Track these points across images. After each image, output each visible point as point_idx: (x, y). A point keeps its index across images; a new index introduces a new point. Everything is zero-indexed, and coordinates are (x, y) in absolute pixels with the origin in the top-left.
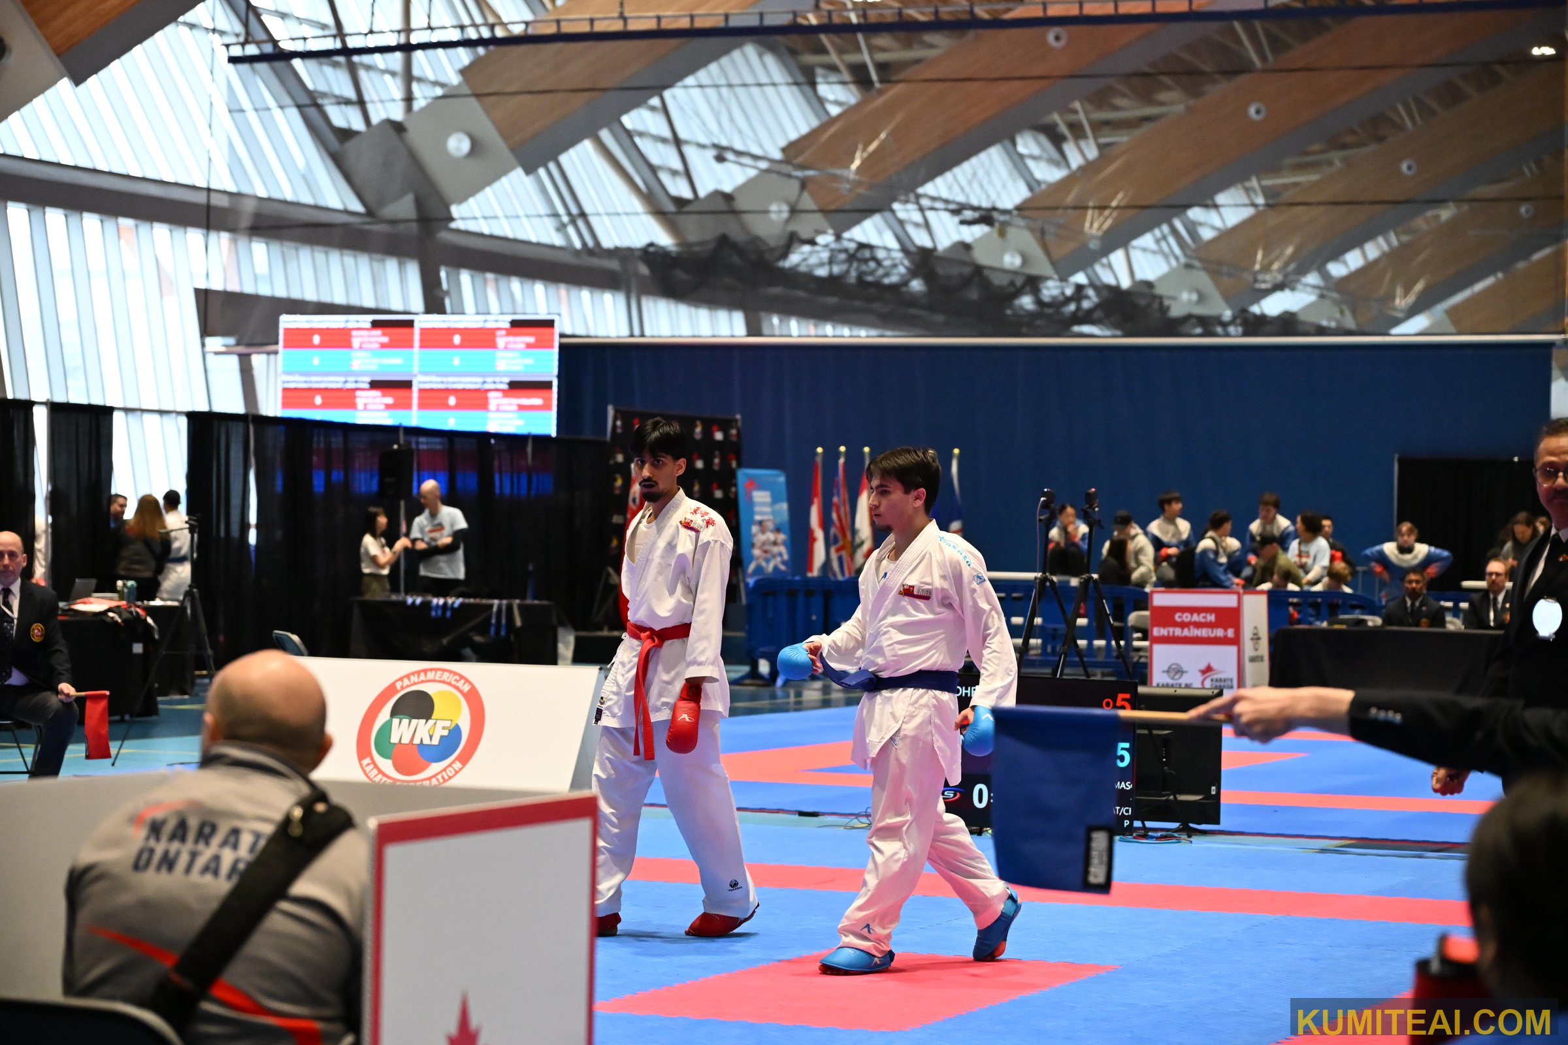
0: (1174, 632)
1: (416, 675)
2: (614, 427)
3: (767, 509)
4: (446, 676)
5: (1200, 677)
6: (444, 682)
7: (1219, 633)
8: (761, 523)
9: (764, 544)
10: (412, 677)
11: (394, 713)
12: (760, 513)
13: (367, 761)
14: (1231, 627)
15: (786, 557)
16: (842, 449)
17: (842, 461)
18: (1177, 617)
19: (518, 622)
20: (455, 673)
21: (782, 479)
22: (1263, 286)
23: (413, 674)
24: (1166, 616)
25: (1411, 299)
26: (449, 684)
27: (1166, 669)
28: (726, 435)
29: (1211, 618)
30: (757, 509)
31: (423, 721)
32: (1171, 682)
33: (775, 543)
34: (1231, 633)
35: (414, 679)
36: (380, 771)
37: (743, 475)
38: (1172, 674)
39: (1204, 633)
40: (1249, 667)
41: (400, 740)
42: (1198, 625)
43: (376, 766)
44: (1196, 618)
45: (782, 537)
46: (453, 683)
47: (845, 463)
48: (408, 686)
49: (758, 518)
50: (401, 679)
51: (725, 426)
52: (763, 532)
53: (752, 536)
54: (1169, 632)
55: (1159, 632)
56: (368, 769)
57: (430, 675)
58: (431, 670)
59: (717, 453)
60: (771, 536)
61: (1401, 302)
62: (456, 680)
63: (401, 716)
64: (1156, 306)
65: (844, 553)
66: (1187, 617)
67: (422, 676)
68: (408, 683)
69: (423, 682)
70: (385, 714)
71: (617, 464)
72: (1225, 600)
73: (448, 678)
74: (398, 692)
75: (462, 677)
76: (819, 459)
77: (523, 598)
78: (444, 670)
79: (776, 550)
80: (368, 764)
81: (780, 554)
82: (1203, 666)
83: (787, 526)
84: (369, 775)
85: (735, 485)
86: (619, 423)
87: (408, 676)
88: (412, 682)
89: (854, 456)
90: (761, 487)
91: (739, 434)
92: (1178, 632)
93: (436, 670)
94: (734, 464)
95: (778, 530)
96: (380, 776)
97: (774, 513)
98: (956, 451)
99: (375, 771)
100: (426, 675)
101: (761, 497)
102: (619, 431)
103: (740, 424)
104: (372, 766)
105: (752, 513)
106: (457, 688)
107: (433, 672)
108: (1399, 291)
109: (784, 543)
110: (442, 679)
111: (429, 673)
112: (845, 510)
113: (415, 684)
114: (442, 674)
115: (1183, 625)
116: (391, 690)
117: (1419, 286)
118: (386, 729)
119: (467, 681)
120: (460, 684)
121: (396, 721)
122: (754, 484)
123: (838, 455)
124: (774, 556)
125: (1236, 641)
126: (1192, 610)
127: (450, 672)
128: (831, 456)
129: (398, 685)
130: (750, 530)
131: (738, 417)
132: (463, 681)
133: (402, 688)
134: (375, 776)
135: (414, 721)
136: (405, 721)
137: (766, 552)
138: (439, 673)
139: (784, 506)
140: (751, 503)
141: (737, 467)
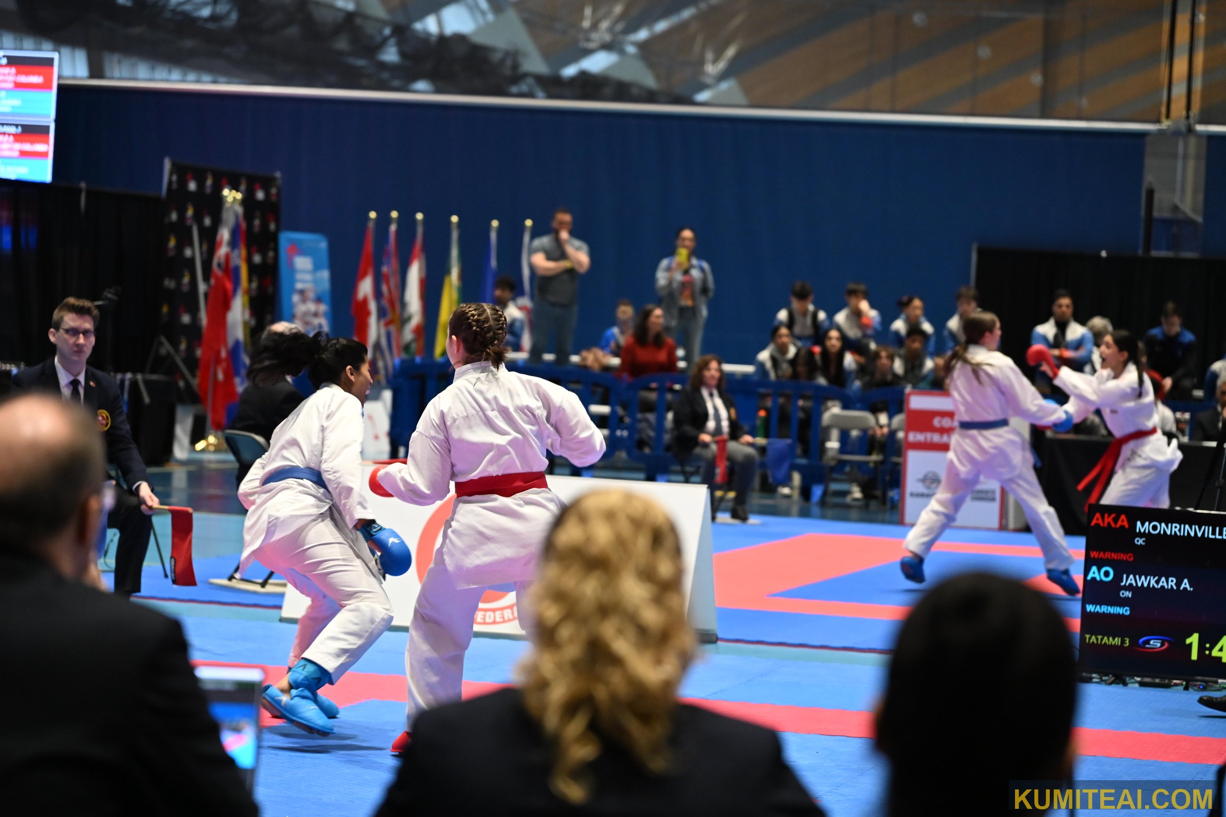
0: (932, 438)
2: (170, 183)
3: (308, 277)
8: (302, 292)
9: (306, 314)
12: (303, 281)
15: (326, 329)
16: (394, 214)
17: (393, 228)
18: (936, 422)
19: (147, 399)
21: (323, 245)
22: (592, 45)
24: (923, 420)
25: (720, 65)
27: (921, 476)
28: (267, 194)
30: (299, 276)
32: (925, 491)
33: (316, 315)
37: (286, 238)
38: (927, 484)
45: (323, 308)
47: (398, 232)
49: (299, 286)
51: (266, 182)
52: (304, 300)
53: (292, 306)
54: (926, 438)
55: (914, 437)
59: (258, 213)
60: (311, 307)
61: (712, 69)
65: (392, 328)
66: (946, 423)
71: (172, 224)
76: (371, 225)
77: (142, 371)
81: (321, 327)
83: (327, 297)
85: (276, 250)
86: (174, 178)
89: (407, 223)
90: (303, 253)
91: (278, 194)
92: (936, 438)
94: (272, 226)
95: (318, 300)
97: (315, 281)
98: (529, 223)
101: (302, 263)
102: (175, 186)
103: (279, 182)
105: (293, 281)
108: (709, 56)
109: (325, 315)
112: (394, 281)
115: (942, 431)
117: (730, 52)
122: (298, 249)
123: (389, 220)
128: (383, 220)
130: (290, 299)
131: (278, 175)
137: (307, 323)
139: (325, 274)
140: (292, 269)
141: (278, 229)
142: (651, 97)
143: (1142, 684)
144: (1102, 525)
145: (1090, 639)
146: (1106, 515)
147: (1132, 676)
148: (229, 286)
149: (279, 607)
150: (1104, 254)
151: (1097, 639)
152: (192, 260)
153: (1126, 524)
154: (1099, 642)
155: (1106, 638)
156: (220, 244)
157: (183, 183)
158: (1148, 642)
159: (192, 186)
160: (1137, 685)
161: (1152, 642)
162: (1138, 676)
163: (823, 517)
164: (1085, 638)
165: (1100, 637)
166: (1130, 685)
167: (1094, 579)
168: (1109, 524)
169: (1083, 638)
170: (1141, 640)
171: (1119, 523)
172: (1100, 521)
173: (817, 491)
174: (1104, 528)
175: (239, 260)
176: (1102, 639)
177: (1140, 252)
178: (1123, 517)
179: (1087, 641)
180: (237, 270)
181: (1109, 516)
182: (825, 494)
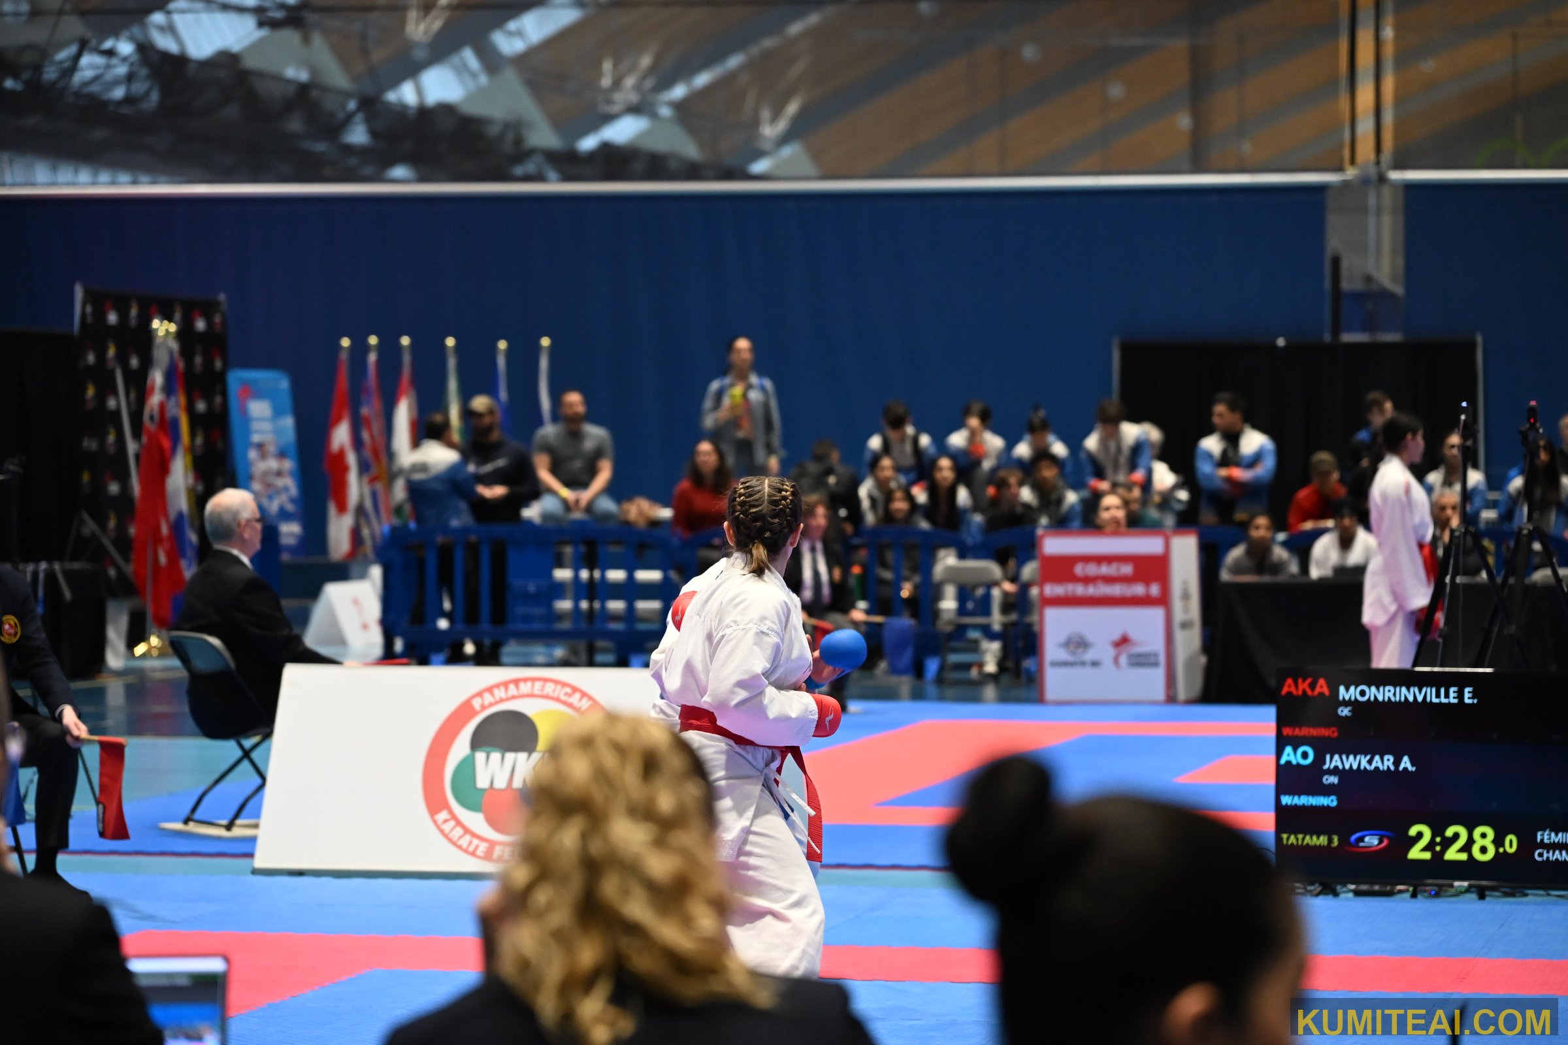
0: (1073, 591)
1: (502, 689)
2: (84, 315)
3: (267, 426)
4: (549, 688)
5: (1111, 652)
6: (547, 697)
7: (1139, 589)
8: (260, 446)
9: (266, 474)
10: (496, 691)
11: (477, 742)
12: (259, 432)
13: (442, 816)
14: (1155, 580)
15: (294, 491)
16: (373, 340)
17: (372, 357)
18: (1079, 569)
19: (68, 595)
20: (564, 685)
21: (284, 384)
22: (615, 109)
23: (498, 686)
24: (1061, 569)
25: (782, 125)
26: (558, 700)
27: (1062, 638)
28: (210, 322)
29: (1127, 569)
30: (255, 426)
31: (522, 756)
32: (1071, 658)
33: (279, 474)
34: (1155, 590)
35: (500, 693)
36: (467, 831)
37: (236, 378)
38: (1072, 649)
39: (1116, 590)
40: (1179, 636)
41: (492, 783)
42: (1109, 580)
43: (459, 823)
44: (1105, 570)
46: (563, 698)
47: (379, 362)
48: (491, 705)
49: (256, 438)
50: (480, 694)
51: (208, 309)
52: (263, 455)
53: (248, 464)
54: (1067, 590)
55: (1052, 590)
56: (447, 827)
57: (525, 688)
58: (525, 680)
59: (199, 349)
60: (273, 464)
61: (770, 131)
62: (566, 694)
63: (488, 749)
64: (510, 137)
65: (379, 486)
66: (1092, 569)
67: (512, 689)
68: (491, 700)
69: (513, 697)
70: (461, 746)
71: (89, 368)
72: (1147, 545)
73: (554, 691)
74: (475, 713)
75: (575, 690)
76: (344, 356)
77: (60, 559)
78: (546, 680)
79: (281, 482)
80: (446, 821)
81: (286, 489)
82: (1116, 636)
83: (293, 451)
84: (450, 836)
85: (224, 394)
86: (89, 309)
87: (490, 690)
88: (497, 698)
89: (389, 349)
90: (259, 395)
91: (224, 322)
92: (1079, 590)
93: (534, 680)
94: (218, 364)
95: (282, 455)
96: (468, 837)
97: (277, 432)
98: (545, 342)
99: (459, 831)
100: (517, 687)
101: (259, 409)
102: (89, 320)
103: (224, 307)
104: (452, 823)
105: (247, 432)
106: (570, 705)
107: (529, 684)
108: (766, 114)
109: (291, 473)
110: (545, 693)
111: (522, 685)
112: (377, 426)
113: (502, 700)
114: (543, 687)
115: (1087, 580)
116: (464, 711)
117: (792, 108)
118: (466, 769)
119: (584, 694)
120: (575, 699)
121: (480, 756)
122: (252, 392)
123: (367, 348)
124: (278, 491)
125: (1163, 600)
126: (1099, 559)
127: (556, 682)
128: (360, 348)
129: (477, 703)
131: (222, 297)
132: (578, 695)
133: (483, 708)
134: (460, 837)
135: (510, 756)
136: (496, 756)
137: (268, 485)
138: (538, 684)
139: (288, 422)
140: (246, 418)
141: (225, 367)
142: (693, 172)
143: (1357, 893)
144: (1295, 692)
145: (1288, 839)
146: (1300, 681)
147: (1344, 884)
148: (166, 443)
149: (251, 855)
150: (1281, 342)
151: (1297, 839)
152: (117, 413)
153: (1326, 691)
154: (1300, 842)
155: (1308, 838)
156: (152, 390)
157: (100, 315)
158: (1361, 839)
159: (112, 318)
160: (1351, 895)
161: (1367, 839)
162: (1352, 883)
163: (941, 698)
164: (1282, 839)
165: (1300, 836)
166: (1342, 896)
167: (1288, 763)
168: (1304, 691)
169: (1278, 839)
170: (1353, 838)
171: (1318, 690)
172: (1293, 689)
173: (932, 666)
174: (1298, 697)
175: (177, 409)
176: (1303, 839)
177: (1327, 337)
178: (1322, 682)
179: (1285, 842)
180: (175, 423)
181: (1304, 681)
182: (942, 668)
